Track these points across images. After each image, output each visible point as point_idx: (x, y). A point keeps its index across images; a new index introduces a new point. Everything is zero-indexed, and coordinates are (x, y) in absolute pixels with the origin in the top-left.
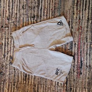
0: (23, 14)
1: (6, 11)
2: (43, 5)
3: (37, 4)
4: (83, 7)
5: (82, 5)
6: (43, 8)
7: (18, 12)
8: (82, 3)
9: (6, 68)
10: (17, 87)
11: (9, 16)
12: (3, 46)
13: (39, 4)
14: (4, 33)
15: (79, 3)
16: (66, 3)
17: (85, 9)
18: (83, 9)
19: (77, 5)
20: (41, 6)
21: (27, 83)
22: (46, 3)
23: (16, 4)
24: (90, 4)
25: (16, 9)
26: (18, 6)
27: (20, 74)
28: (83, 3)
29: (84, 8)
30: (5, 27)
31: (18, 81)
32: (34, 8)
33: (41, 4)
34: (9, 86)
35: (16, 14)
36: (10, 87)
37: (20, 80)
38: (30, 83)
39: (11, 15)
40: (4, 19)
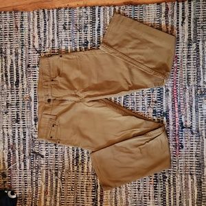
0: (65, 41)
1: (34, 37)
2: (102, 20)
3: (90, 20)
4: (178, 18)
5: (175, 14)
6: (102, 25)
7: (56, 36)
8: (175, 11)
9: (40, 143)
10: (61, 179)
11: (40, 45)
12: (32, 103)
13: (94, 18)
14: (32, 77)
15: (170, 11)
16: (144, 14)
17: (183, 22)
18: (178, 23)
19: (166, 16)
20: (97, 22)
21: (80, 170)
22: (108, 16)
23: (51, 23)
24: (192, 13)
25: (51, 31)
26: (56, 26)
27: (66, 154)
28: (178, 11)
29: (181, 20)
30: (33, 67)
31: (63, 168)
32: (86, 27)
33: (97, 19)
34: (47, 177)
35: (53, 40)
36: (49, 179)
37: (66, 164)
38: (85, 171)
39: (43, 43)
40: (31, 52)
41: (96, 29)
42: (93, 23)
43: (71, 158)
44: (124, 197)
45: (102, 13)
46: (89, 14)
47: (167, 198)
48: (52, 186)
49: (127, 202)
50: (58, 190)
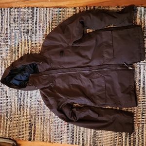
41: (34, 22)
42: (32, 18)
43: (17, 106)
44: (48, 132)
45: (38, 12)
46: (30, 12)
47: (75, 134)
48: (4, 123)
49: (50, 135)
50: (8, 126)
